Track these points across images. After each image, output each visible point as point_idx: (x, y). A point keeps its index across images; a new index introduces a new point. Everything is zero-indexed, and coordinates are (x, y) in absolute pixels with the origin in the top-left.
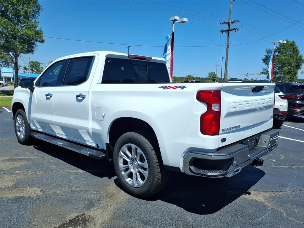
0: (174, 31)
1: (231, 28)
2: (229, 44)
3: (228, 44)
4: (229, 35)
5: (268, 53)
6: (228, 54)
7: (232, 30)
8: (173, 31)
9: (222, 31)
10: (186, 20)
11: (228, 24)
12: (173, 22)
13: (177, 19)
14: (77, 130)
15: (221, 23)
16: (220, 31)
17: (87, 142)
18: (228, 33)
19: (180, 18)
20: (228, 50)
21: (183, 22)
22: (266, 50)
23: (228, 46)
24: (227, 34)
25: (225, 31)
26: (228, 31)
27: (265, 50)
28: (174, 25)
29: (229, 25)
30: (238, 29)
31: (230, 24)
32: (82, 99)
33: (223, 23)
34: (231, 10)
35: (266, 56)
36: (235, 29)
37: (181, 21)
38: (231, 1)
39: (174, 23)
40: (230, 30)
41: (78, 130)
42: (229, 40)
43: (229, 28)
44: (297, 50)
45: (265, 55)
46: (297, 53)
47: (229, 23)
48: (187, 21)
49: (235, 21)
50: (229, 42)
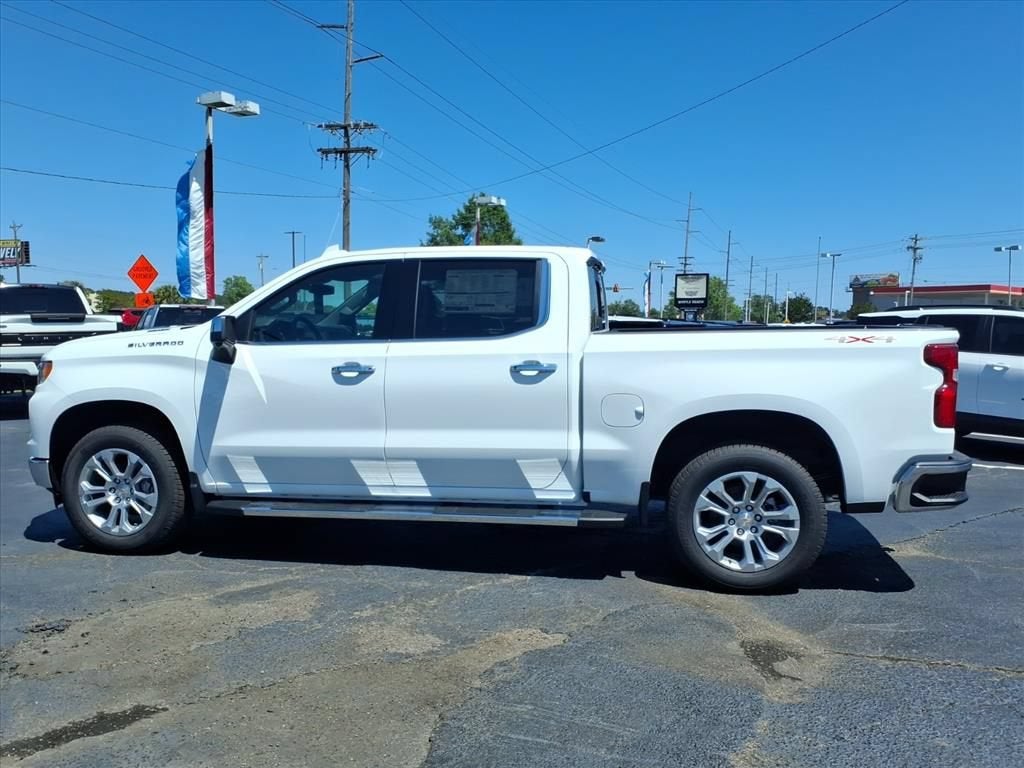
0: (211, 138)
1: (352, 146)
2: (351, 195)
3: (346, 193)
4: (347, 167)
5: (435, 228)
6: (348, 224)
7: (357, 151)
8: (208, 140)
9: (326, 152)
10: (253, 107)
11: (343, 130)
12: (205, 108)
13: (227, 102)
14: (515, 461)
15: (320, 126)
16: (319, 150)
17: (535, 492)
18: (347, 160)
19: (236, 100)
20: (348, 211)
21: (244, 114)
22: (430, 220)
23: (349, 201)
24: (341, 164)
25: (336, 151)
26: (345, 153)
27: (428, 220)
28: (210, 118)
29: (346, 135)
30: (375, 151)
31: (350, 132)
32: (538, 374)
33: (328, 127)
34: (351, 87)
35: (432, 235)
36: (367, 150)
37: (240, 110)
38: (347, 62)
39: (209, 112)
40: (349, 152)
41: (518, 461)
42: (348, 183)
43: (349, 145)
44: (509, 225)
45: (428, 234)
46: (510, 233)
47: (345, 128)
48: (258, 113)
49: (366, 125)
50: (351, 188)
